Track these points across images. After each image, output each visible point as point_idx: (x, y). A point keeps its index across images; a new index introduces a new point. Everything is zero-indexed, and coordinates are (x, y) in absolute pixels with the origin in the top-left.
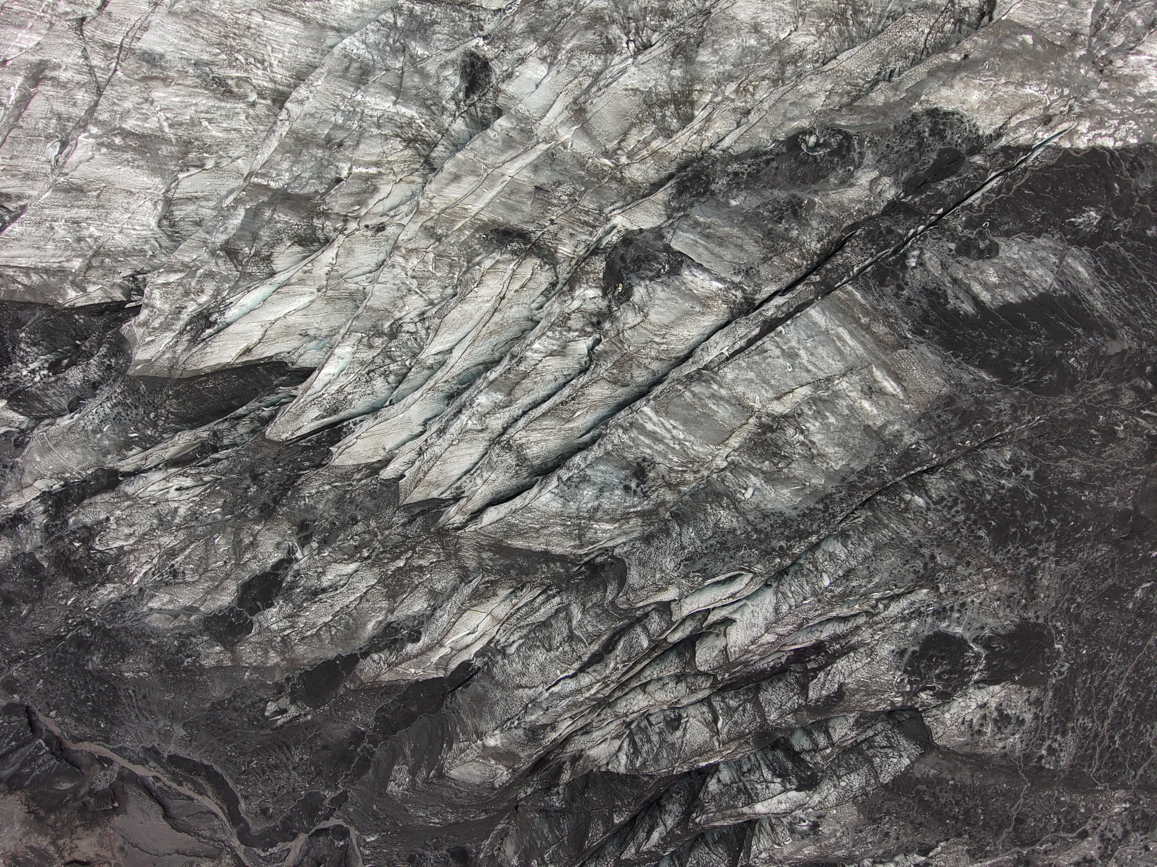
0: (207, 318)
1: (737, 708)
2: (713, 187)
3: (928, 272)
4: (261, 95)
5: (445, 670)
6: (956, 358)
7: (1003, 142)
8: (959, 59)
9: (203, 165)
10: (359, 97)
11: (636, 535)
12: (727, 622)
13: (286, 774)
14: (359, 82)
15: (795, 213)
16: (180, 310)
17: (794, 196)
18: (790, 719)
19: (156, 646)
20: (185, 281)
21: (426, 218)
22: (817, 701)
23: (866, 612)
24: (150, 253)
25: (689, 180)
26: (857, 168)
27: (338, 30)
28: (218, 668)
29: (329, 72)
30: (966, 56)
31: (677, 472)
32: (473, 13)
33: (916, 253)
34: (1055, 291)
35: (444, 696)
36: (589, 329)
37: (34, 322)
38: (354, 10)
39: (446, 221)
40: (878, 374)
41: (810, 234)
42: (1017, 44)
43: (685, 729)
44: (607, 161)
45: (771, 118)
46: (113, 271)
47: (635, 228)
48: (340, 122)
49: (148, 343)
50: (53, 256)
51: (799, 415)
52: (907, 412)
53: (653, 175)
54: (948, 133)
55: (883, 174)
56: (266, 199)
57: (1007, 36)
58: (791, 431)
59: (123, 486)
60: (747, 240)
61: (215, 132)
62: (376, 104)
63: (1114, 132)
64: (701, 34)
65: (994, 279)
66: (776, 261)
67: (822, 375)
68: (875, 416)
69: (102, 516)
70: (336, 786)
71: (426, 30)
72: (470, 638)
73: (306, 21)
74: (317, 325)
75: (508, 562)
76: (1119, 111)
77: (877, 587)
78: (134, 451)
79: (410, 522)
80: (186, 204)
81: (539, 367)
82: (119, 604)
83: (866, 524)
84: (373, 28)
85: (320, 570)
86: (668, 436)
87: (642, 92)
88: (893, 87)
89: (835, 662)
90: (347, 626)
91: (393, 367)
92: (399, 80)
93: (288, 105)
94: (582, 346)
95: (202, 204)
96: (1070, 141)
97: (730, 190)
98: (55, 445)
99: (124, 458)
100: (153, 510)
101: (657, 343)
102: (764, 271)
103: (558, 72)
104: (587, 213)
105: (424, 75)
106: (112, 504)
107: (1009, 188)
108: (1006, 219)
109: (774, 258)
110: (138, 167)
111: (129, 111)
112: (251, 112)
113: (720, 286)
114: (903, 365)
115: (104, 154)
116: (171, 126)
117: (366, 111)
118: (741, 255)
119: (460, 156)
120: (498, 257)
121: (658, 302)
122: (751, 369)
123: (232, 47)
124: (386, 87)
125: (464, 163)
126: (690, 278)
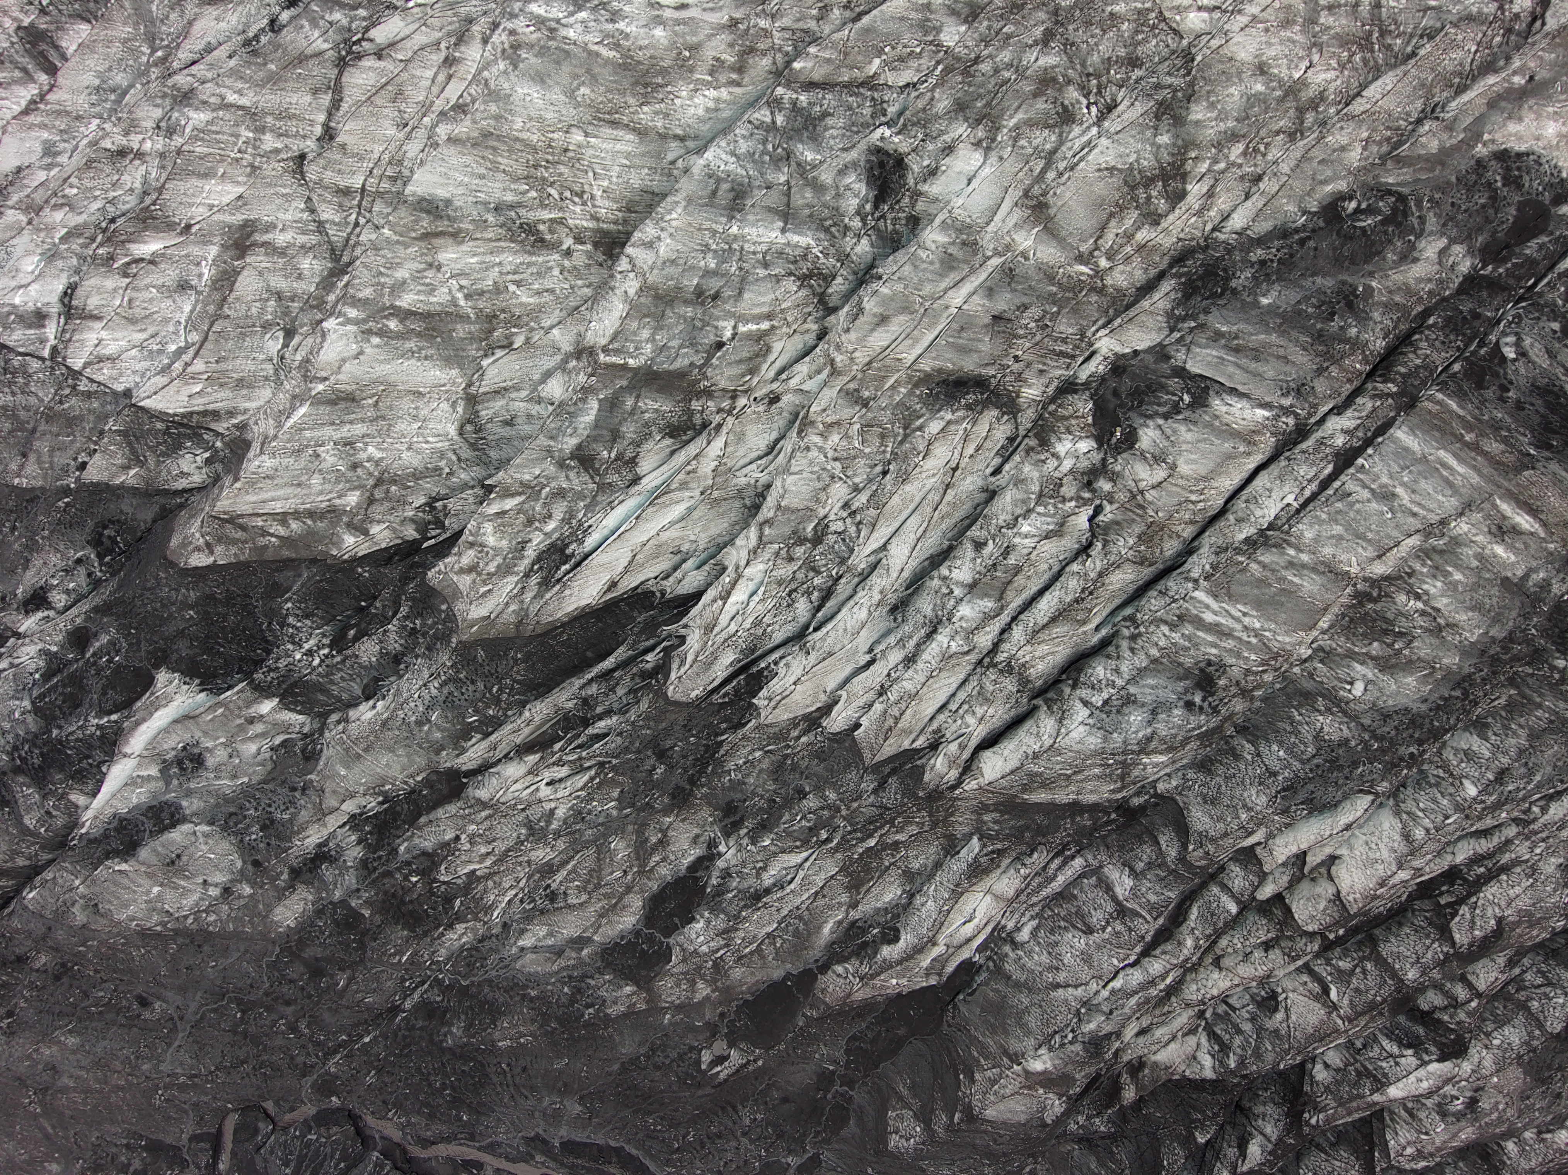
0: (561, 550)
1: (1353, 971)
2: (1234, 283)
3: (1534, 363)
4: (579, 240)
5: (940, 975)
8: (1524, 82)
9: (511, 344)
10: (734, 230)
11: (1184, 762)
12: (1333, 859)
13: (733, 1144)
14: (732, 209)
15: (1350, 305)
16: (523, 545)
17: (1344, 283)
18: (1435, 974)
19: (538, 998)
20: (526, 506)
21: (846, 379)
22: (1471, 945)
23: (1514, 820)
24: (447, 470)
25: (1201, 278)
26: (1419, 236)
27: (682, 139)
28: (631, 1013)
29: (689, 201)
30: (1532, 78)
31: (1257, 673)
32: (876, 95)
33: (1511, 339)
35: (944, 1010)
36: (1087, 495)
37: (302, 585)
38: (708, 110)
39: (874, 379)
40: (1506, 507)
41: (1373, 331)
43: (1287, 1009)
44: (1082, 268)
45: (1296, 184)
46: (402, 502)
47: (1127, 350)
48: (713, 266)
49: (484, 595)
50: (321, 493)
51: (1410, 575)
52: (1551, 554)
53: (1140, 277)
54: (1526, 180)
55: (1452, 241)
56: (625, 383)
58: (1401, 598)
59: (470, 790)
60: (1291, 348)
61: (525, 298)
62: (759, 236)
64: (1191, 84)
66: (1334, 371)
67: (1434, 518)
68: (1513, 564)
69: (449, 836)
70: (804, 1149)
71: (815, 127)
72: (969, 929)
73: (642, 132)
74: (693, 538)
75: (1022, 823)
77: (1539, 786)
78: (474, 740)
79: (882, 785)
80: (494, 399)
81: (1033, 556)
82: (477, 949)
83: (1512, 707)
84: (744, 132)
85: (760, 864)
86: (1238, 627)
87: (1120, 171)
88: (1446, 127)
89: (1480, 891)
90: (796, 933)
91: (817, 581)
92: (786, 199)
93: (629, 250)
94: (1082, 520)
95: (513, 396)
97: (1258, 285)
98: (366, 750)
99: (464, 751)
100: (521, 817)
101: (1193, 502)
102: (1321, 386)
103: (1001, 158)
104: (1064, 341)
105: (818, 187)
106: (463, 817)
109: (1332, 368)
110: (426, 358)
111: (404, 282)
112: (567, 263)
113: (1267, 414)
114: (1534, 491)
115: (378, 346)
116: (467, 297)
117: (746, 246)
118: (1288, 368)
119: (885, 290)
120: (949, 416)
121: (1184, 447)
122: (1336, 522)
123: (543, 179)
124: (769, 209)
125: (892, 300)
126: (1224, 409)
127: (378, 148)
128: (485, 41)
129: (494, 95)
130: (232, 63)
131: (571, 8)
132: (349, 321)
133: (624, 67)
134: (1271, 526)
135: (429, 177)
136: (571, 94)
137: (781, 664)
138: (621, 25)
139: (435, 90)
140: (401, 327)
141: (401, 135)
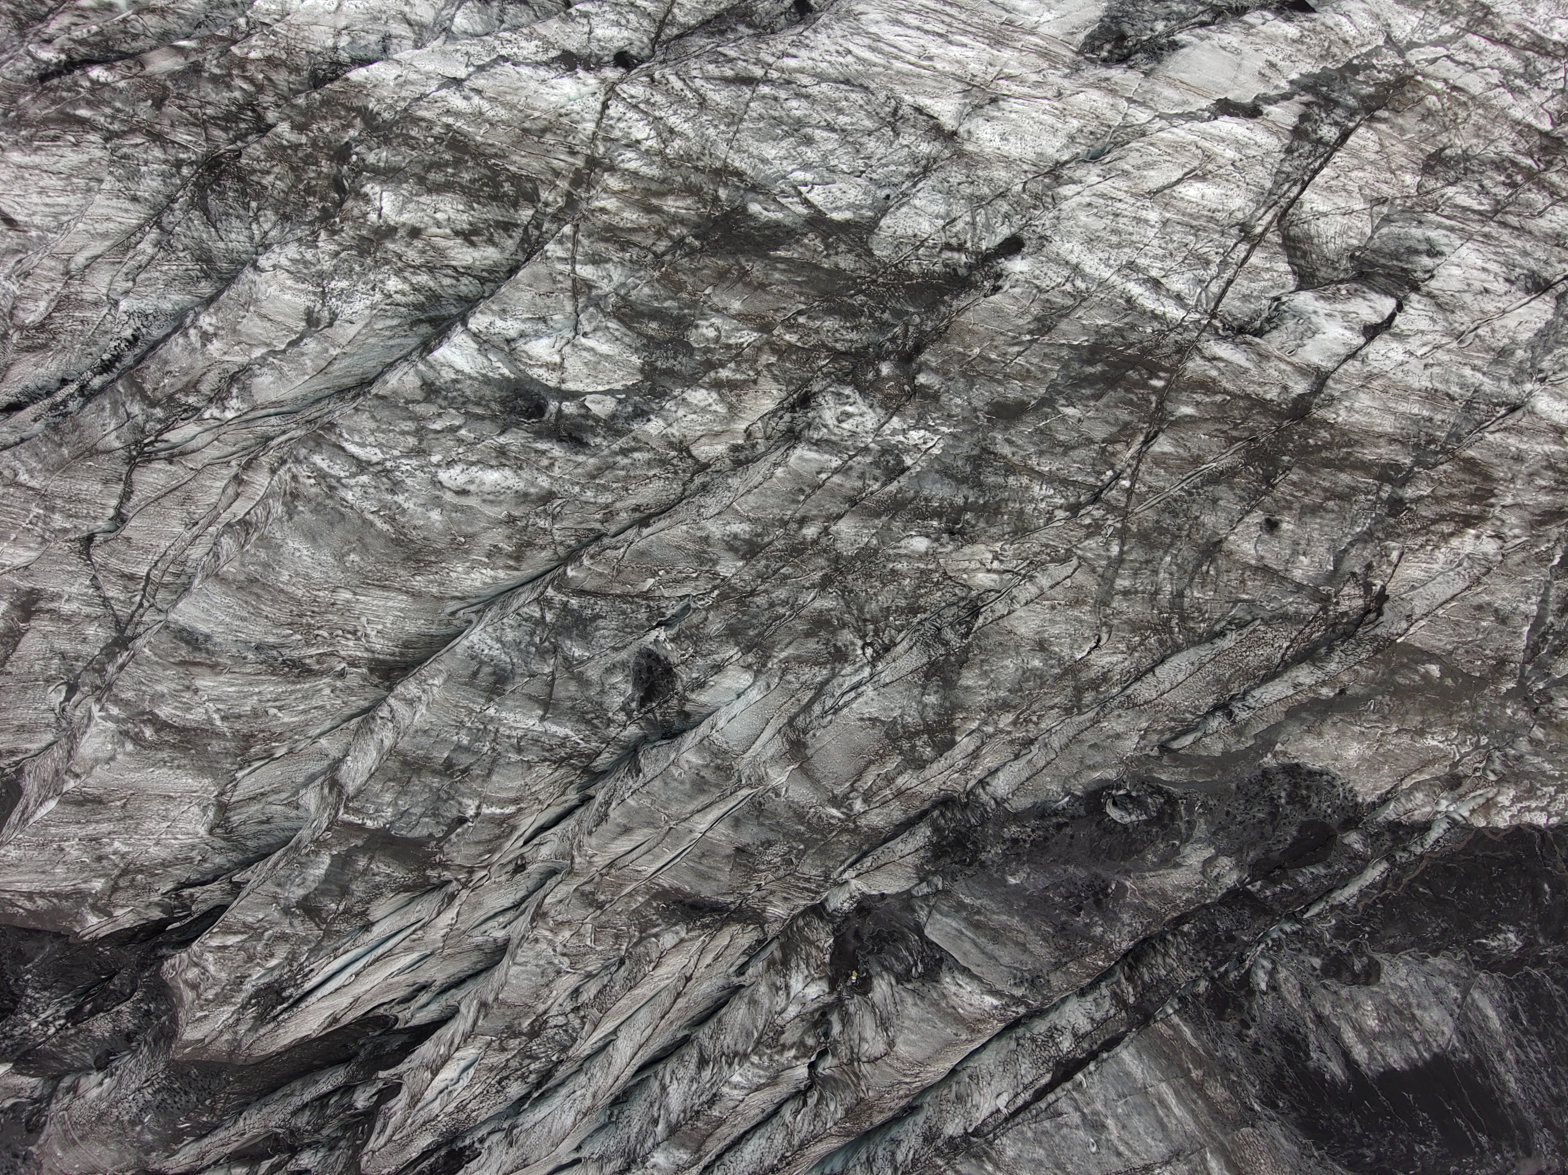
0: (279, 993)
2: (983, 856)
3: (1284, 1000)
4: (353, 665)
6: (1319, 1149)
7: (1390, 812)
8: (1332, 694)
9: (272, 755)
10: (491, 712)
14: (492, 691)
15: (1099, 903)
16: (241, 980)
17: (1097, 876)
20: (247, 945)
21: (583, 880)
24: (199, 858)
26: (1185, 841)
27: (462, 599)
29: (451, 674)
30: (1342, 691)
32: (652, 603)
33: (1267, 964)
34: (1454, 1051)
37: (43, 960)
39: (611, 884)
40: (1214, 1164)
41: (1120, 932)
42: (1417, 678)
44: (834, 812)
45: (1062, 764)
46: (148, 889)
47: (875, 892)
48: (465, 742)
49: (200, 1020)
50: (65, 879)
53: (898, 816)
54: (1314, 802)
55: (1220, 852)
56: (360, 843)
57: (1402, 665)
60: (1032, 936)
61: (288, 718)
62: (515, 721)
63: (1549, 804)
64: (967, 652)
65: (1372, 1023)
67: (1137, 1162)
71: (585, 626)
73: (416, 595)
76: (1557, 774)
78: (184, 1143)
80: (247, 805)
81: (741, 1106)
84: (512, 622)
87: (883, 723)
88: (1236, 729)
91: (534, 1066)
92: (548, 689)
93: (391, 701)
94: (800, 1070)
95: (271, 799)
96: (1486, 818)
97: (1007, 863)
98: (81, 1138)
99: (173, 1153)
102: (1057, 980)
103: (768, 686)
104: (808, 880)
105: (583, 682)
107: (1397, 883)
108: (1391, 931)
109: (1071, 963)
110: (179, 767)
111: (163, 696)
112: (339, 684)
113: (996, 1002)
114: (1248, 1153)
115: (130, 754)
116: (224, 718)
117: (501, 729)
118: (1024, 958)
119: (631, 802)
120: (683, 934)
121: (907, 1023)
122: (1040, 1142)
123: (309, 625)
124: (530, 697)
125: (637, 813)
126: (953, 989)
127: (164, 544)
128: (273, 471)
129: (266, 542)
130: (38, 426)
131: (354, 469)
132: (109, 717)
133: (397, 542)
134: (977, 1133)
135: (192, 609)
136: (340, 558)
137: (486, 1145)
138: (400, 499)
139: (225, 501)
140: (155, 737)
141: (188, 535)
